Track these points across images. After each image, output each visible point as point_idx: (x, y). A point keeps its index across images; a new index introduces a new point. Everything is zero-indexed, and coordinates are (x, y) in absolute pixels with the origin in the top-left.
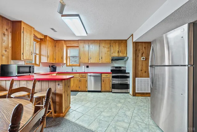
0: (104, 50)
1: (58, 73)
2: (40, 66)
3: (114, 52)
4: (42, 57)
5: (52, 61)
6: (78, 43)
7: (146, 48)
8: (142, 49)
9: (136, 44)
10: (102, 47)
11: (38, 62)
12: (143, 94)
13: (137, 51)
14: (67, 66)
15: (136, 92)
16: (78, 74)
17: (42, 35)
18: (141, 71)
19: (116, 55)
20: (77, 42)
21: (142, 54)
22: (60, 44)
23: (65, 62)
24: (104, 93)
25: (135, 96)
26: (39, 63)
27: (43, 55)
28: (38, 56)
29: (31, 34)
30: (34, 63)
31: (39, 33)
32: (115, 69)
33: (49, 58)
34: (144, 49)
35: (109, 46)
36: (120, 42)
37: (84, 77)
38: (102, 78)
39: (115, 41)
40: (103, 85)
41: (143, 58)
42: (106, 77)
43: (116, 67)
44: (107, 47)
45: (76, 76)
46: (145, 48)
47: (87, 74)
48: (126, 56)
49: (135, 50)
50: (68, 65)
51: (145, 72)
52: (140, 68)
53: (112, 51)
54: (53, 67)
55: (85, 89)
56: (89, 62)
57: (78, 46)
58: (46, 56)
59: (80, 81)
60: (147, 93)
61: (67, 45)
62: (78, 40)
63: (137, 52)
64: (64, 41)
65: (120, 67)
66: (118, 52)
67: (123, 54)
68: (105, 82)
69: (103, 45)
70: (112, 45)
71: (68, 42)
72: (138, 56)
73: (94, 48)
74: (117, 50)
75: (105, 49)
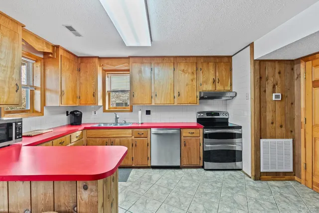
0: (185, 77)
1: (86, 128)
2: (43, 115)
3: (206, 82)
4: (48, 94)
5: (73, 101)
6: (129, 64)
7: (282, 72)
8: (274, 76)
9: (260, 65)
10: (178, 72)
11: (38, 107)
12: (276, 176)
13: (262, 79)
14: (105, 111)
15: (262, 170)
16: (130, 131)
17: (47, 44)
18: (272, 123)
19: (209, 87)
20: (127, 60)
21: (274, 87)
22: (88, 65)
23: (100, 103)
24: (186, 170)
25: (260, 179)
26: (42, 109)
27: (50, 91)
28: (38, 93)
29: (13, 39)
30: (29, 108)
31: (37, 38)
32: (206, 117)
33: (64, 97)
34: (277, 75)
35: (195, 69)
36: (218, 60)
37: (142, 136)
38: (182, 138)
39: (207, 59)
40: (185, 154)
41: (277, 97)
42: (190, 135)
43: (209, 113)
44: (190, 70)
45: (126, 134)
46: (279, 73)
47: (149, 130)
48: (230, 91)
49: (258, 77)
50: (107, 109)
51: (281, 126)
52: (269, 118)
53: (201, 80)
54: (75, 115)
55: (145, 164)
56: (153, 104)
57: (129, 70)
58: (56, 92)
59: (134, 145)
60: (285, 174)
61: (105, 68)
62: (129, 57)
63: (262, 82)
64: (99, 58)
65: (217, 114)
66: (214, 81)
67: (224, 85)
68: (187, 146)
69: (182, 66)
70: (200, 66)
71: (106, 61)
72: (265, 91)
73: (162, 74)
74: (212, 77)
75: (186, 75)
